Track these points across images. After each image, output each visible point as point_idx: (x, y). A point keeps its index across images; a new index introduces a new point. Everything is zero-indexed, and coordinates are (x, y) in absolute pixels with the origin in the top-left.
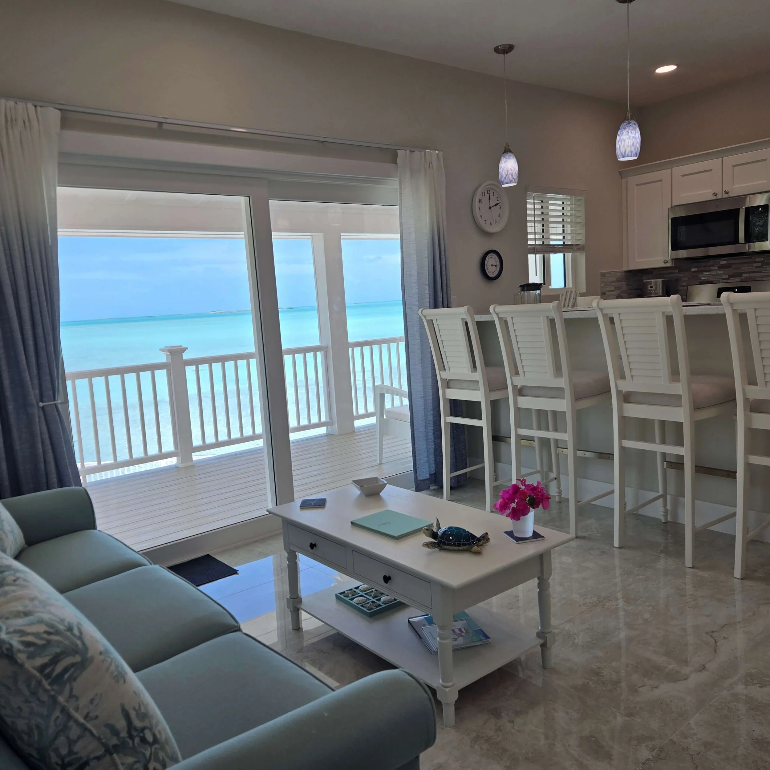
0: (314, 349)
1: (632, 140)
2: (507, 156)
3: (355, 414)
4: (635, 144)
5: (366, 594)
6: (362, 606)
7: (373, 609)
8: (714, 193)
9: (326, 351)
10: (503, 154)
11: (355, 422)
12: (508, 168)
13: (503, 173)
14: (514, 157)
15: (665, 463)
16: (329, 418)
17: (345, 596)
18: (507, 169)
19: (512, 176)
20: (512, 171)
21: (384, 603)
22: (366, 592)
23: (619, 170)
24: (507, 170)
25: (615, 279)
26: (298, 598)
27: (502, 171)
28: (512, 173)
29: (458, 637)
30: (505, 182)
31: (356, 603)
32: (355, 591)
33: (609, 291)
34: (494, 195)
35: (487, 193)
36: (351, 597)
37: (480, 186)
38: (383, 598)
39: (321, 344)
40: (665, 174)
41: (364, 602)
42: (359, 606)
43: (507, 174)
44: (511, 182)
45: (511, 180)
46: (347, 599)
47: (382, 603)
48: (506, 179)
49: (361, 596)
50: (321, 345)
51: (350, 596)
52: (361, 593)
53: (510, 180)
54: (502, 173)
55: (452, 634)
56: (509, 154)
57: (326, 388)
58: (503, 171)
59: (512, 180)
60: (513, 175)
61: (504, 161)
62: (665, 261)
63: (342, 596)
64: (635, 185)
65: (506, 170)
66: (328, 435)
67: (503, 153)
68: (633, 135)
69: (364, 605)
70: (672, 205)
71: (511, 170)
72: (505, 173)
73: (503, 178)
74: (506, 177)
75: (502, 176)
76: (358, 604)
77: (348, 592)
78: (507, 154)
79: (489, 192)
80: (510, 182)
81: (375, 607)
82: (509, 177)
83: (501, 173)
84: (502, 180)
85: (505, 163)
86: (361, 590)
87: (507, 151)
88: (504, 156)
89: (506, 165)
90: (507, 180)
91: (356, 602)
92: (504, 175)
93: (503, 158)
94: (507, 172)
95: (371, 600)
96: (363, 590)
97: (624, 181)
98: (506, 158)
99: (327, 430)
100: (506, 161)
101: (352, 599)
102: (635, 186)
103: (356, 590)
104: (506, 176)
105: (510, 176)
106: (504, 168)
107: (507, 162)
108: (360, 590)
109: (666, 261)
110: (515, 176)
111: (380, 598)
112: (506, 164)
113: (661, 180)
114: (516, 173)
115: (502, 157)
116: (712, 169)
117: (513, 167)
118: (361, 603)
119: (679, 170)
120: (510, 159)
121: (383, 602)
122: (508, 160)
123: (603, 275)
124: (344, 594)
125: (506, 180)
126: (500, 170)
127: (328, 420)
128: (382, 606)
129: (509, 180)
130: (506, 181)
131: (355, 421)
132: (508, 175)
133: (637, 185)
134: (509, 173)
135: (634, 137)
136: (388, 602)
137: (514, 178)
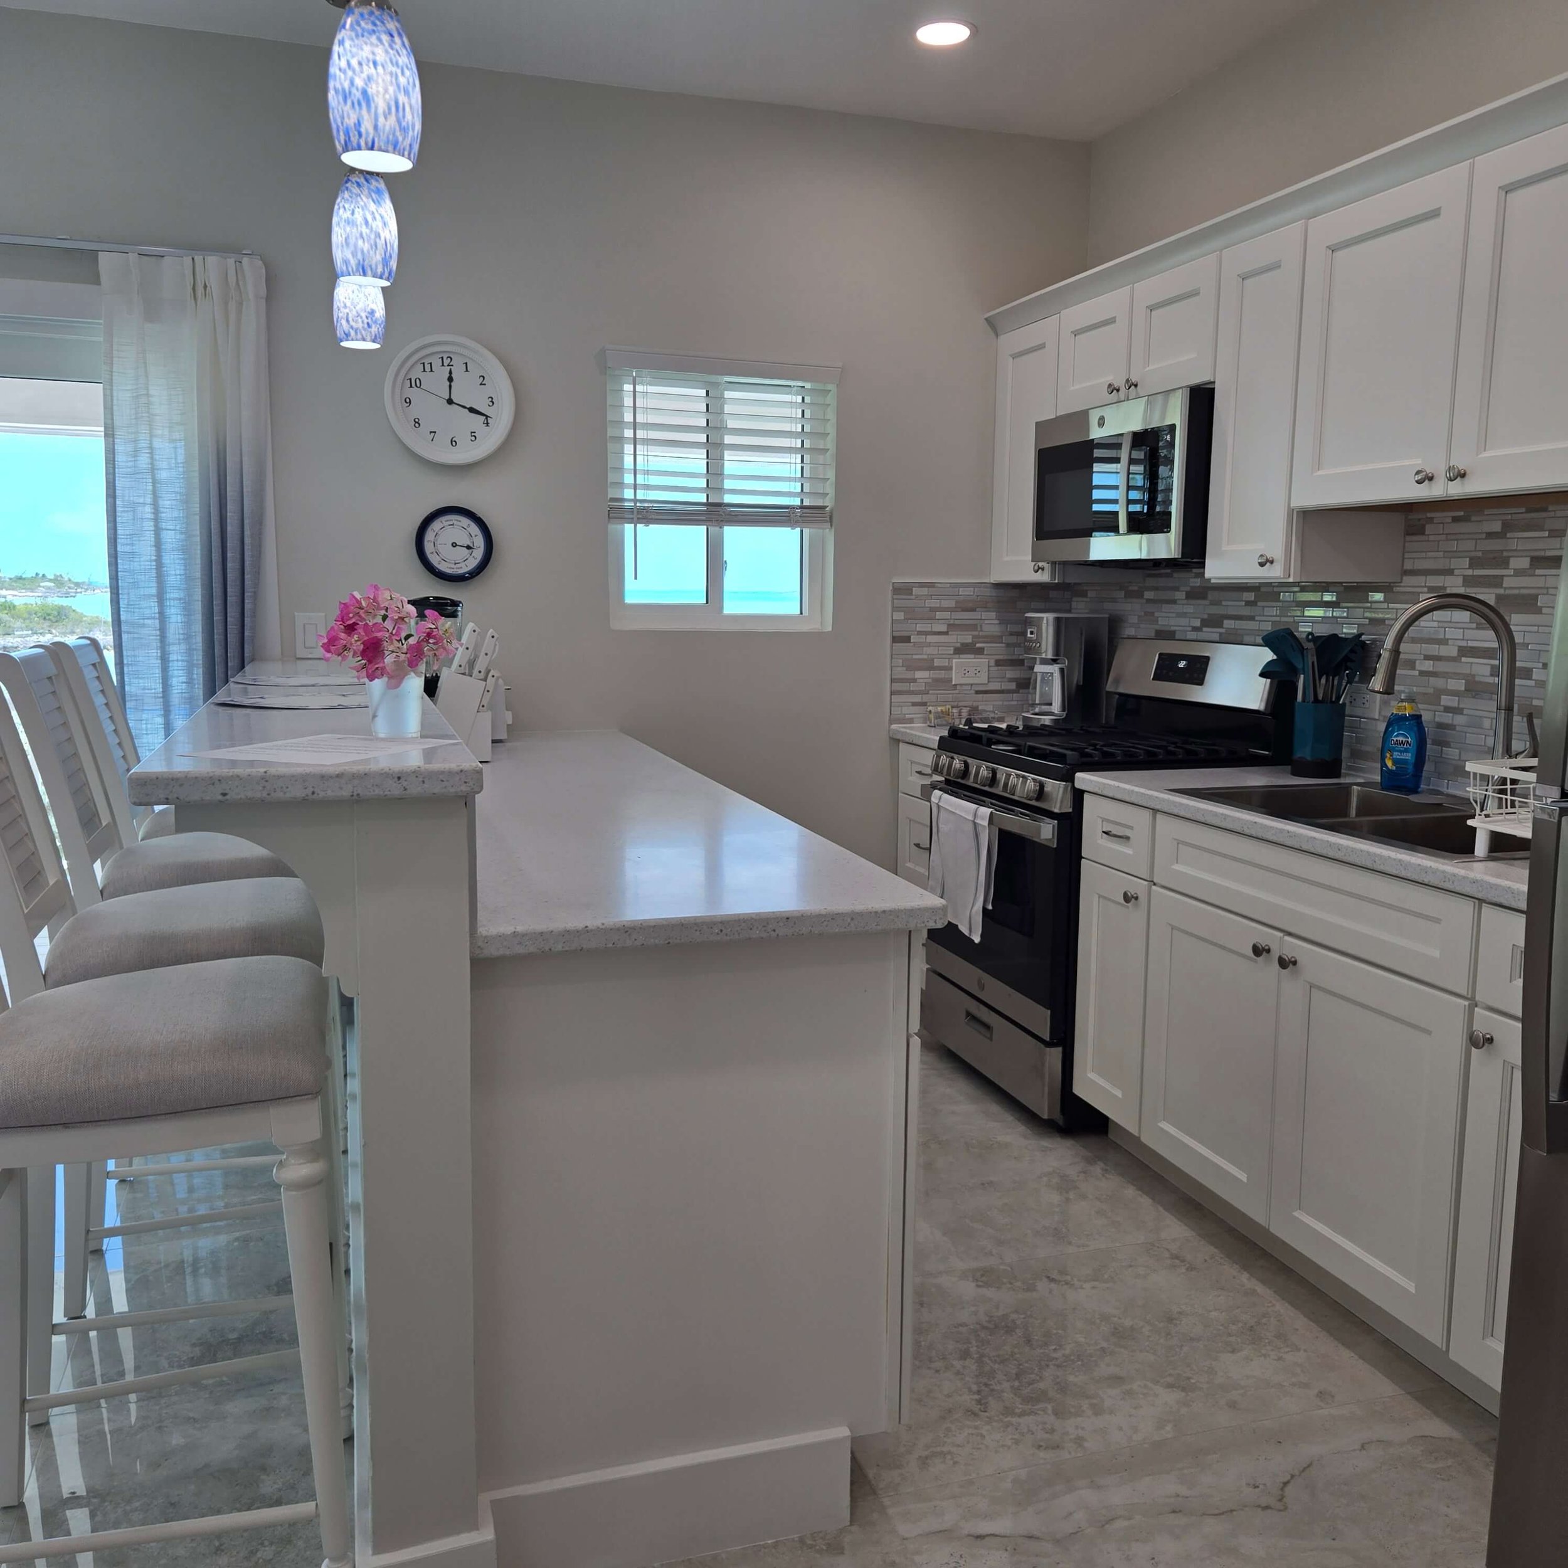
1: (345, 230)
4: (352, 241)
8: (1110, 385)
23: (985, 317)
25: (952, 604)
33: (920, 633)
34: (467, 371)
35: (443, 365)
62: (1035, 565)
64: (1010, 355)
68: (348, 214)
79: (446, 362)
109: (1038, 567)
113: (1044, 346)
123: (902, 590)
135: (351, 220)
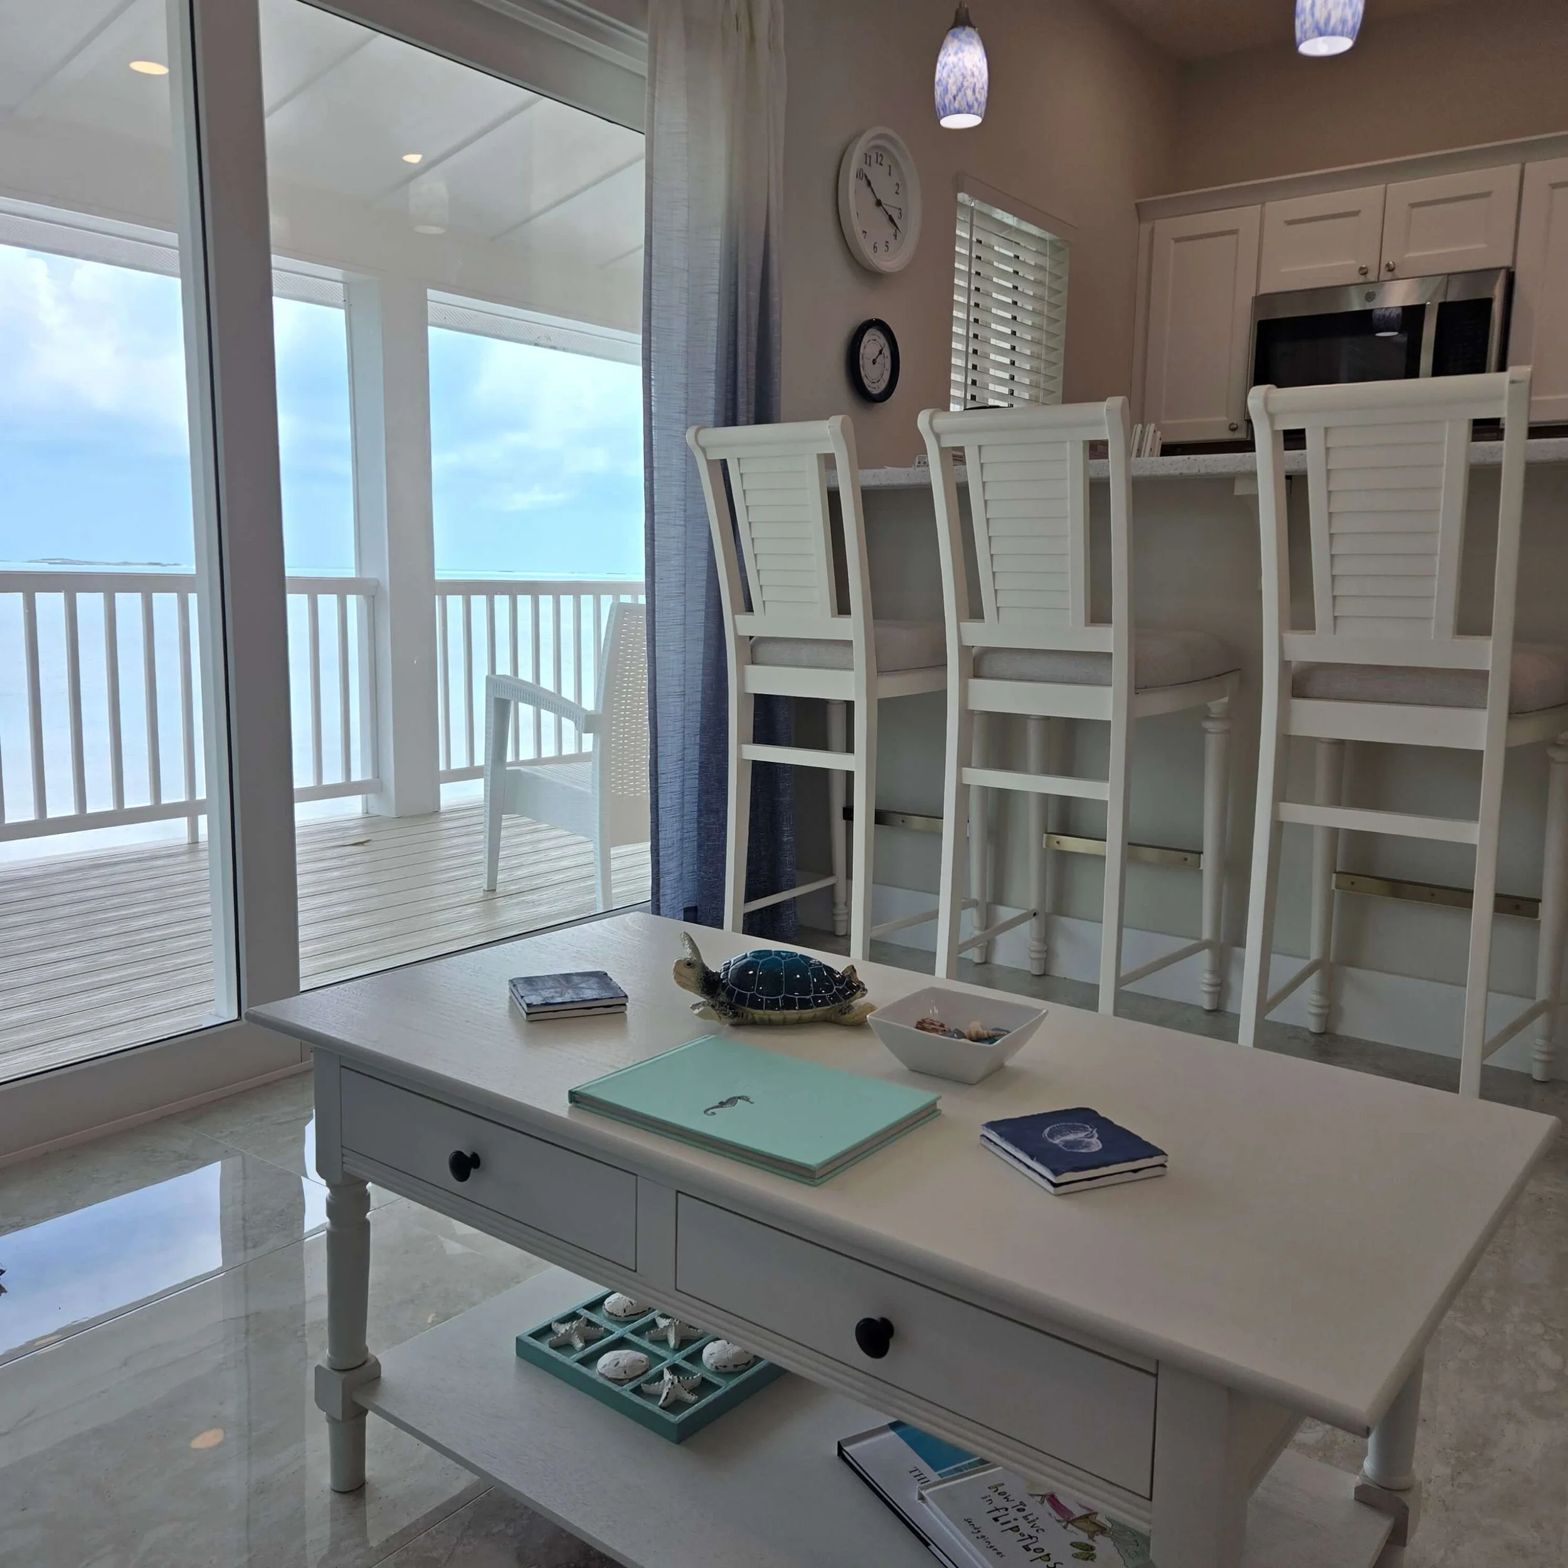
0: (340, 587)
2: (963, 36)
3: (442, 767)
5: (637, 1332)
6: (637, 1391)
7: (690, 1405)
8: (1361, 268)
9: (374, 596)
10: (951, 29)
11: (444, 787)
12: (966, 68)
13: (951, 81)
14: (980, 42)
15: (1334, 875)
16: (373, 774)
17: (556, 1347)
18: (963, 70)
19: (974, 91)
20: (975, 80)
21: (724, 1371)
22: (636, 1324)
23: (1138, 201)
24: (963, 74)
26: (367, 1365)
27: (949, 76)
28: (975, 85)
29: (1091, 1537)
30: (955, 109)
31: (610, 1379)
32: (589, 1323)
35: (877, 162)
36: (583, 1349)
37: (858, 135)
38: (712, 1352)
39: (360, 574)
40: (1244, 217)
41: (643, 1373)
42: (626, 1391)
43: (962, 85)
44: (970, 109)
45: (971, 103)
46: (570, 1360)
47: (713, 1373)
48: (958, 99)
49: (621, 1343)
50: (359, 576)
51: (579, 1345)
52: (619, 1332)
53: (968, 104)
54: (948, 83)
55: (1058, 1521)
56: (968, 29)
57: (368, 696)
58: (952, 75)
59: (973, 105)
60: (977, 90)
61: (955, 48)
62: (1231, 425)
63: (544, 1346)
64: (1173, 239)
65: (959, 73)
66: (370, 819)
67: (953, 27)
69: (645, 1387)
70: (1257, 290)
71: (973, 75)
72: (955, 82)
73: (950, 96)
74: (957, 95)
75: (946, 90)
76: (618, 1381)
77: (567, 1326)
78: (964, 30)
79: (879, 158)
80: (967, 108)
81: (692, 1391)
82: (965, 94)
83: (944, 82)
84: (947, 101)
85: (956, 53)
86: (613, 1317)
87: (962, 21)
88: (953, 35)
89: (959, 59)
90: (960, 103)
91: (610, 1376)
92: (953, 89)
93: (952, 42)
94: (961, 78)
95: (664, 1359)
96: (621, 1313)
97: (1145, 227)
98: (960, 40)
99: (366, 803)
100: (960, 49)
101: (590, 1360)
102: (1173, 242)
103: (594, 1318)
104: (959, 90)
105: (969, 92)
106: (954, 67)
107: (963, 51)
108: (611, 1314)
109: (1235, 426)
110: (981, 95)
111: (700, 1351)
112: (960, 55)
113: (1234, 232)
114: (983, 88)
115: (949, 38)
116: (1360, 211)
117: (977, 67)
118: (631, 1380)
119: (1280, 209)
120: (971, 43)
121: (716, 1368)
122: (966, 48)
124: (552, 1338)
125: (957, 102)
126: (940, 73)
127: (369, 777)
128: (717, 1387)
129: (965, 103)
130: (956, 105)
131: (441, 785)
132: (963, 89)
133: (1177, 240)
134: (966, 84)
136: (736, 1366)
137: (979, 100)
